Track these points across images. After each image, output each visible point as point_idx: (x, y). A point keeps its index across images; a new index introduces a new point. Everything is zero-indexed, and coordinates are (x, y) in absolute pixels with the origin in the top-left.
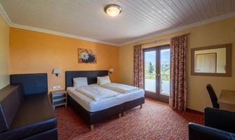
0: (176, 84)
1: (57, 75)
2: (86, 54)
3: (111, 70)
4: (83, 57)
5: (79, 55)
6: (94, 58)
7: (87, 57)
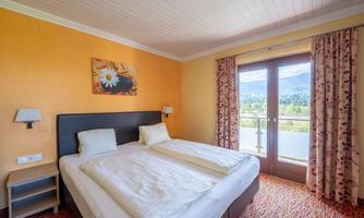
0: (329, 143)
1: (29, 125)
2: (113, 74)
3: (169, 110)
4: (104, 80)
5: (93, 74)
6: (131, 84)
7: (114, 81)
